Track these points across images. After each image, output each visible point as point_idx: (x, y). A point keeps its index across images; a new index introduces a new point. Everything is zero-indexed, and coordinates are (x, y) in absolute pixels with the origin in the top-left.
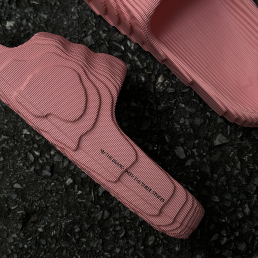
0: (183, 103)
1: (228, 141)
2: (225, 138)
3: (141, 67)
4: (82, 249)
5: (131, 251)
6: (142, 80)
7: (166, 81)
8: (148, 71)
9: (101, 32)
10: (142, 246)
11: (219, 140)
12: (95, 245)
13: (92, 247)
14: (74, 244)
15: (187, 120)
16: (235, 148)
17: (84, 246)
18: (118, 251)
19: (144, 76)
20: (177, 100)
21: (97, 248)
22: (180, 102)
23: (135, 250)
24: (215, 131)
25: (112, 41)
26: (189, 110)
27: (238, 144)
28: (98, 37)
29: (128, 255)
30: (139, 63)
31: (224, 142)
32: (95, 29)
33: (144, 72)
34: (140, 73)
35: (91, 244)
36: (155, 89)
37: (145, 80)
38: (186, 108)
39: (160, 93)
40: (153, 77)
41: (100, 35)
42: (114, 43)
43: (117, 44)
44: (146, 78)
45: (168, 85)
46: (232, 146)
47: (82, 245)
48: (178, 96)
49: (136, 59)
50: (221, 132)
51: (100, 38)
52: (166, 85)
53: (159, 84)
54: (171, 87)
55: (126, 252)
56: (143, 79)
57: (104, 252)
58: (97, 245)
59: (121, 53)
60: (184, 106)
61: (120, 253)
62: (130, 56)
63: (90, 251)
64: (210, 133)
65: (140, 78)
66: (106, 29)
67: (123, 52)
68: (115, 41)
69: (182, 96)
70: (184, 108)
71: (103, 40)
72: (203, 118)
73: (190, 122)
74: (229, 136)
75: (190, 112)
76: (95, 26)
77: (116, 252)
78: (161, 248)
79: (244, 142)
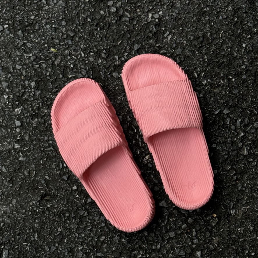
0: (153, 175)
1: (167, 206)
2: (166, 204)
3: (141, 145)
4: (65, 225)
5: (90, 239)
6: (137, 153)
7: (150, 160)
8: (143, 149)
9: (128, 117)
10: (97, 239)
11: (162, 204)
12: (73, 227)
13: (71, 228)
14: (62, 222)
15: (151, 185)
16: (168, 212)
17: (67, 225)
18: (83, 235)
19: (140, 151)
20: (151, 172)
21: (73, 229)
22: (152, 174)
23: (92, 239)
24: (162, 198)
25: (132, 124)
26: (155, 181)
27: (171, 211)
28: (125, 118)
29: (87, 240)
30: (140, 143)
31: (165, 206)
32: (126, 113)
33: (141, 149)
34: (138, 149)
35: (71, 226)
36: (142, 160)
37: (139, 154)
38: (154, 179)
39: (144, 164)
40: (144, 154)
41: (127, 118)
42: (132, 125)
43: (134, 128)
44: (140, 153)
45: (150, 162)
46: (168, 210)
47: (66, 224)
48: (153, 170)
49: (140, 140)
50: (165, 200)
51: (126, 120)
52: (149, 161)
53: (145, 159)
54: (151, 164)
55: (87, 238)
56: (139, 152)
57: (76, 233)
58: (74, 227)
59: (134, 133)
60: (153, 177)
61: (83, 237)
62: (138, 137)
63: (69, 229)
64: (159, 198)
65: (137, 151)
66: (132, 116)
67: (135, 133)
68: (133, 125)
69: (154, 171)
70: (152, 178)
71: (127, 121)
72: (160, 189)
73: (152, 187)
74: (169, 204)
75: (154, 182)
76: (127, 112)
77: (81, 236)
78: (106, 245)
79: (175, 211)
